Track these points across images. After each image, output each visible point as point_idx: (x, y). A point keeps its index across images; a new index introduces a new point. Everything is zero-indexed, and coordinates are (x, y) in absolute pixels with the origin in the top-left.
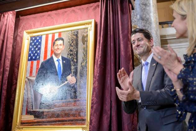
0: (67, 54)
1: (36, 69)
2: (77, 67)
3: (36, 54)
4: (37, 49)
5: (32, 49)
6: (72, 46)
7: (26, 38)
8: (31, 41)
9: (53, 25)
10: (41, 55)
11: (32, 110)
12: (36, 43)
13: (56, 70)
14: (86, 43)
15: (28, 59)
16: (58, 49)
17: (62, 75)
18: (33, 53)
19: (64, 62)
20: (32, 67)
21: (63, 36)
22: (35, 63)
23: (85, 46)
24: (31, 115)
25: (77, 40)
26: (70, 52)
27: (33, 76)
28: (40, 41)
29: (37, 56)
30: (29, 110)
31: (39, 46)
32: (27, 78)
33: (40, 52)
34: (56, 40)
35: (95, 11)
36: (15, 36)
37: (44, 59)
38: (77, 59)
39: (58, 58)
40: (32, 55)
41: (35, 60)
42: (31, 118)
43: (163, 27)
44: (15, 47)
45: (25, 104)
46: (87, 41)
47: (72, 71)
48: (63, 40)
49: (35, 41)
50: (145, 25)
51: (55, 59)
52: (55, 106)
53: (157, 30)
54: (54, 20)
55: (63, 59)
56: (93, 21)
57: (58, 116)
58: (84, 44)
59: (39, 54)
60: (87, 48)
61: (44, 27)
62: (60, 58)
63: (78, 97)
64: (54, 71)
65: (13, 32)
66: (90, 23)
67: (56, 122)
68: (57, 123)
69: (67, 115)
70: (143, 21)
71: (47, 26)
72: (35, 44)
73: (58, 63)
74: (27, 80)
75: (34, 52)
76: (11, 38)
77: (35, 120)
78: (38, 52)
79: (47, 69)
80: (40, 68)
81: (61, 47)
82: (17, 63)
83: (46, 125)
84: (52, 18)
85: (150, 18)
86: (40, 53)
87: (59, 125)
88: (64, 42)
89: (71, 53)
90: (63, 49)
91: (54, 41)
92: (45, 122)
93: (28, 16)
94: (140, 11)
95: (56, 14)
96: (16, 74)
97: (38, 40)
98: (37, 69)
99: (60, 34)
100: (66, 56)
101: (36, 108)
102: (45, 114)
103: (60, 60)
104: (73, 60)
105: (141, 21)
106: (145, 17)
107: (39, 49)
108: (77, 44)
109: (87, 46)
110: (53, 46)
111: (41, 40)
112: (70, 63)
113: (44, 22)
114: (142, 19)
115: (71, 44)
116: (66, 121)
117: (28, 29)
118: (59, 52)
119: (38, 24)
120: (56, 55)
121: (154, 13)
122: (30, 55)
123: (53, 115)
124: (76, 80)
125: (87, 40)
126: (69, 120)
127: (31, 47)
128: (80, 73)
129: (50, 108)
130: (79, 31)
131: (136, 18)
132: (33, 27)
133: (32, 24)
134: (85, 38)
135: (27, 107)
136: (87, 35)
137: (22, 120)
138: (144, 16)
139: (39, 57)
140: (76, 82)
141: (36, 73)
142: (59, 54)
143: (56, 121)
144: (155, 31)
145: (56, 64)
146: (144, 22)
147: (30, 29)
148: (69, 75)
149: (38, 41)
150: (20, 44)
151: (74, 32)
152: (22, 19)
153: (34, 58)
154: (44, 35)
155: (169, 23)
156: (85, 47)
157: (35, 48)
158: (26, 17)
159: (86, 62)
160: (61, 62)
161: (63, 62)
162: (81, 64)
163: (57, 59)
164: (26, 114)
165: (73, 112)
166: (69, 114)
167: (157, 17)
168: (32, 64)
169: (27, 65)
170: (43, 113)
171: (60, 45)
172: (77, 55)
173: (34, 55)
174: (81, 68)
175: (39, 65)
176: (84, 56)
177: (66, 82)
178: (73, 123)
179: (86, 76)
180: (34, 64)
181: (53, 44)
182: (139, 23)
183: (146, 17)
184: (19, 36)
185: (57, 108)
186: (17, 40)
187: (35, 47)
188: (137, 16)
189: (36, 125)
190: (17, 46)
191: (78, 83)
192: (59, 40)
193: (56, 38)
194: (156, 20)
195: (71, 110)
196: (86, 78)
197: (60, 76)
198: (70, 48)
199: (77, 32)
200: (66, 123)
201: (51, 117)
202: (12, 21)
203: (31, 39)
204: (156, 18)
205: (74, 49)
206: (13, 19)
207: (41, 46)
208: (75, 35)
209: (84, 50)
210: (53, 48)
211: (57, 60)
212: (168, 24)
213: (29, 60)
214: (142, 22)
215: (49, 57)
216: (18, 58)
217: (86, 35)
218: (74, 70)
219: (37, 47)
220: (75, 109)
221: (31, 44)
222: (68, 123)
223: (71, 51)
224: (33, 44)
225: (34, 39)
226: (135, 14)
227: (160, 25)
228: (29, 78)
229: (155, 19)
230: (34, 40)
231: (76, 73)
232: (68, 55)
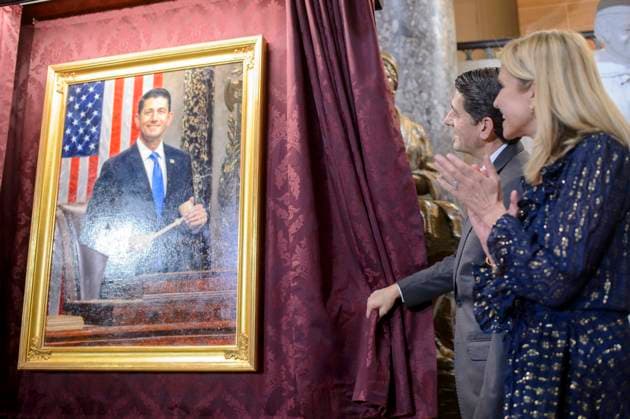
0: (180, 139)
1: (86, 182)
2: (209, 177)
3: (87, 138)
4: (88, 122)
5: (75, 122)
6: (195, 115)
7: (56, 88)
8: (71, 99)
9: (138, 48)
10: (101, 141)
11: (76, 302)
12: (85, 103)
13: (148, 184)
14: (236, 105)
15: (63, 150)
16: (153, 122)
17: (166, 201)
18: (77, 133)
19: (172, 161)
20: (74, 177)
21: (168, 84)
22: (84, 162)
23: (234, 115)
24: (74, 314)
25: (210, 98)
26: (188, 133)
27: (78, 200)
28: (97, 97)
29: (88, 143)
30: (69, 301)
31: (95, 113)
32: (59, 206)
33: (99, 130)
34: (147, 96)
35: (263, 11)
36: (21, 82)
37: (111, 152)
38: (210, 154)
39: (153, 149)
40: (74, 139)
41: (83, 153)
42: (75, 324)
43: (469, 58)
44: (20, 114)
45: (56, 285)
46: (239, 101)
47: (195, 188)
48: (166, 95)
49: (84, 98)
50: (413, 52)
51: (145, 152)
52: (145, 290)
53: (451, 68)
54: (141, 36)
55: (169, 152)
56: (258, 41)
57: (155, 318)
58: (231, 109)
59: (96, 137)
60: (240, 121)
61: (111, 54)
62: (160, 150)
63: (212, 265)
64: (141, 188)
65: (14, 71)
66: (249, 47)
67: (147, 336)
68: (153, 337)
69: (181, 315)
70: (409, 40)
71: (119, 53)
72: (83, 107)
73: (154, 163)
74: (60, 212)
75: (81, 131)
76: (7, 89)
77: (87, 329)
78: (94, 130)
79: (120, 183)
80: (99, 179)
81: (163, 117)
82: (29, 164)
83: (119, 343)
84: (134, 28)
85: (432, 31)
86: (99, 135)
87: (159, 343)
88: (170, 103)
89: (193, 135)
90: (168, 124)
91: (140, 98)
92: (117, 337)
93: (60, 20)
94: (402, 8)
95: (144, 16)
96: (26, 195)
97: (93, 94)
98: (90, 180)
99: (158, 77)
100: (176, 145)
101: (90, 294)
102: (116, 312)
103: (158, 155)
104: (197, 157)
105: (403, 38)
106: (416, 26)
107: (97, 121)
108: (210, 110)
109: (240, 116)
110: (139, 112)
111: (101, 96)
112: (190, 165)
113: (107, 42)
114: (406, 32)
115: (192, 108)
116: (177, 332)
117: (59, 62)
118: (156, 131)
119: (89, 45)
120: (148, 140)
121: (443, 16)
122: (67, 140)
123: (140, 316)
124: (206, 214)
125: (241, 97)
126: (187, 331)
127: (70, 115)
128: (219, 195)
129: (132, 297)
130: (217, 72)
131: (387, 29)
132: (75, 54)
133: (73, 47)
134: (234, 90)
135: (62, 294)
136: (241, 82)
137: (48, 329)
138: (413, 23)
139: (97, 147)
140: (208, 221)
141: (88, 191)
142: (157, 137)
143: (151, 332)
144: (445, 69)
145: (149, 166)
146: (411, 42)
147: (68, 61)
148: (186, 199)
149: (91, 97)
150: (36, 107)
151: (201, 73)
152: (39, 29)
153: (80, 147)
154: (109, 79)
155: (489, 44)
156: (235, 118)
157: (84, 119)
158: (52, 22)
159: (239, 162)
160: (162, 162)
161: (168, 163)
162: (223, 167)
163: (149, 152)
164: (60, 313)
165: (199, 307)
166: (188, 314)
167: (452, 27)
168: (75, 167)
169: (59, 168)
170: (110, 308)
171: (160, 110)
172: (209, 142)
173: (80, 141)
174: (222, 179)
175: (96, 170)
176: (232, 144)
177: (178, 222)
178: (197, 339)
179: (237, 203)
180: (80, 167)
181: (139, 107)
182: (397, 46)
183: (420, 27)
184: (34, 80)
185: (153, 296)
186: (26, 94)
187: (83, 114)
188: (390, 22)
189: (90, 345)
190: (27, 111)
191: (213, 224)
192: (155, 97)
193: (145, 91)
194: (449, 37)
195: (193, 301)
196: (237, 209)
197: (159, 203)
198: (188, 121)
199: (211, 73)
200: (180, 339)
201: (133, 323)
202: (11, 35)
203: (72, 92)
204: (449, 32)
205: (200, 123)
206: (13, 30)
207: (100, 112)
208: (204, 82)
209: (231, 127)
210: (137, 120)
211: (151, 157)
212: (484, 48)
213: (64, 154)
214: (405, 43)
215: (125, 145)
216: (32, 147)
217: (236, 82)
218: (201, 186)
219: (89, 115)
220: (206, 298)
221: (70, 107)
222: (186, 340)
223: (192, 128)
224: (77, 106)
225: (78, 90)
226: (387, 18)
227: (460, 52)
228: (67, 207)
229: (446, 34)
230: (80, 95)
231: (206, 196)
232: (183, 140)
